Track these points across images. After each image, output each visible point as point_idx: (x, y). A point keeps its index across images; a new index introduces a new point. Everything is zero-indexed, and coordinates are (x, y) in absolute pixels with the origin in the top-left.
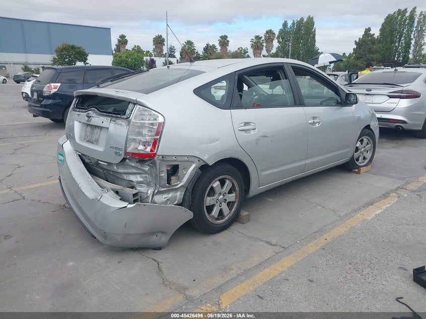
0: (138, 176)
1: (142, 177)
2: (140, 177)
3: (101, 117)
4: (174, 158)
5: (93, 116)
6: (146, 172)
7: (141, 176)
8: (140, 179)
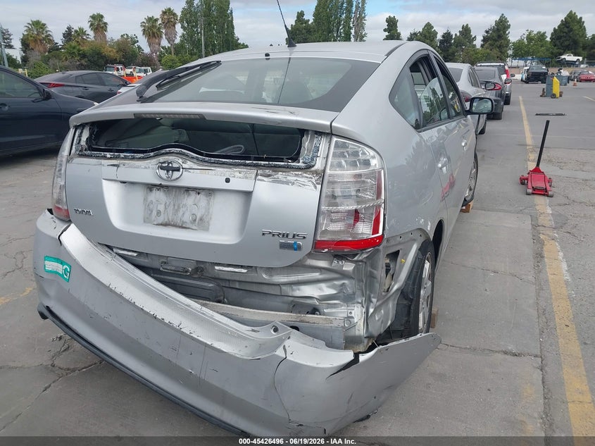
0: (323, 285)
1: (333, 287)
2: (329, 287)
3: (218, 169)
4: (398, 239)
5: (184, 166)
6: (344, 275)
7: (329, 284)
8: (326, 290)
